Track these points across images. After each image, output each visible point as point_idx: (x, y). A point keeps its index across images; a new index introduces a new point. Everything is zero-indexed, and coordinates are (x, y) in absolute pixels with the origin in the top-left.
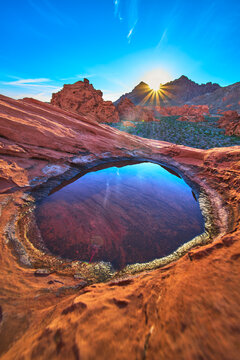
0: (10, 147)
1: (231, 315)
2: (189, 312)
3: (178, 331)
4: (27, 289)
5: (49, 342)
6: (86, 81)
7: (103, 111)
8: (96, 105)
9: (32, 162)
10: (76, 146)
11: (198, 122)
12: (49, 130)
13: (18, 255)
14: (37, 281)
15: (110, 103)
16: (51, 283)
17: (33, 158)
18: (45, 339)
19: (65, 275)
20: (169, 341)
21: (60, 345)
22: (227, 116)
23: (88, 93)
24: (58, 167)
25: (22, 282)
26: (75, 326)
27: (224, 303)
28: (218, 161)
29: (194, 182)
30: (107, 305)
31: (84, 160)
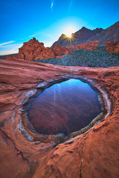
0: (9, 88)
1: (105, 155)
2: (93, 154)
3: (90, 161)
4: (34, 151)
5: (49, 169)
6: (34, 39)
7: (45, 53)
8: (42, 51)
9: (20, 92)
10: (38, 79)
11: (94, 50)
12: (24, 74)
13: (26, 137)
14: (37, 147)
15: (48, 48)
16: (42, 146)
17: (20, 90)
18: (47, 168)
19: (47, 142)
20: (87, 164)
21: (53, 170)
22: (109, 44)
23: (36, 45)
24: (32, 91)
25: (32, 148)
26: (57, 163)
27: (103, 151)
28: (105, 76)
29: (95, 88)
30: (66, 153)
31: (42, 85)
